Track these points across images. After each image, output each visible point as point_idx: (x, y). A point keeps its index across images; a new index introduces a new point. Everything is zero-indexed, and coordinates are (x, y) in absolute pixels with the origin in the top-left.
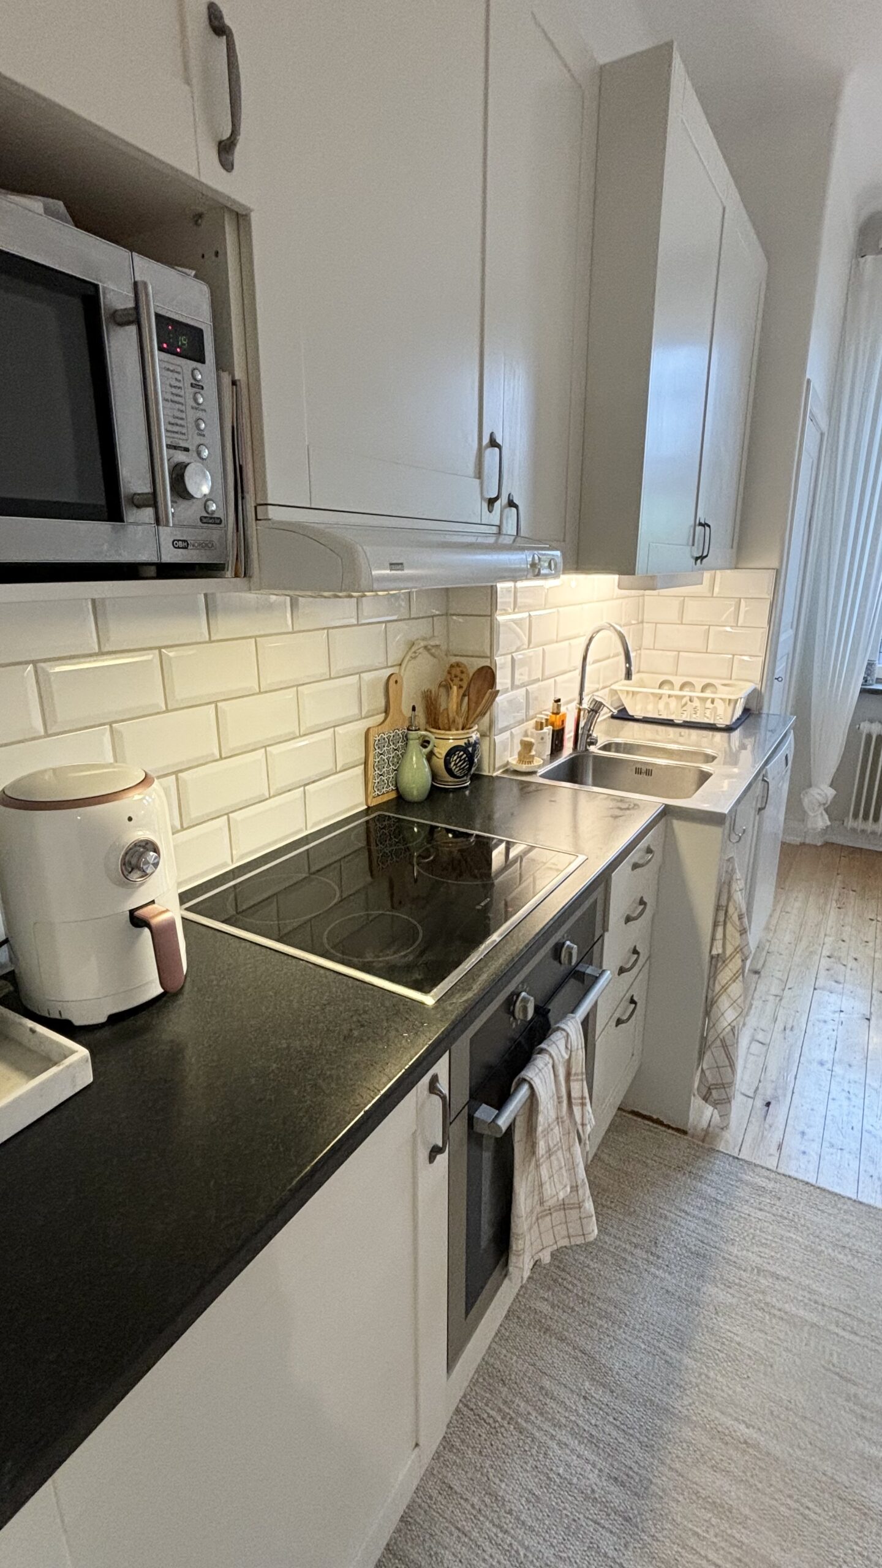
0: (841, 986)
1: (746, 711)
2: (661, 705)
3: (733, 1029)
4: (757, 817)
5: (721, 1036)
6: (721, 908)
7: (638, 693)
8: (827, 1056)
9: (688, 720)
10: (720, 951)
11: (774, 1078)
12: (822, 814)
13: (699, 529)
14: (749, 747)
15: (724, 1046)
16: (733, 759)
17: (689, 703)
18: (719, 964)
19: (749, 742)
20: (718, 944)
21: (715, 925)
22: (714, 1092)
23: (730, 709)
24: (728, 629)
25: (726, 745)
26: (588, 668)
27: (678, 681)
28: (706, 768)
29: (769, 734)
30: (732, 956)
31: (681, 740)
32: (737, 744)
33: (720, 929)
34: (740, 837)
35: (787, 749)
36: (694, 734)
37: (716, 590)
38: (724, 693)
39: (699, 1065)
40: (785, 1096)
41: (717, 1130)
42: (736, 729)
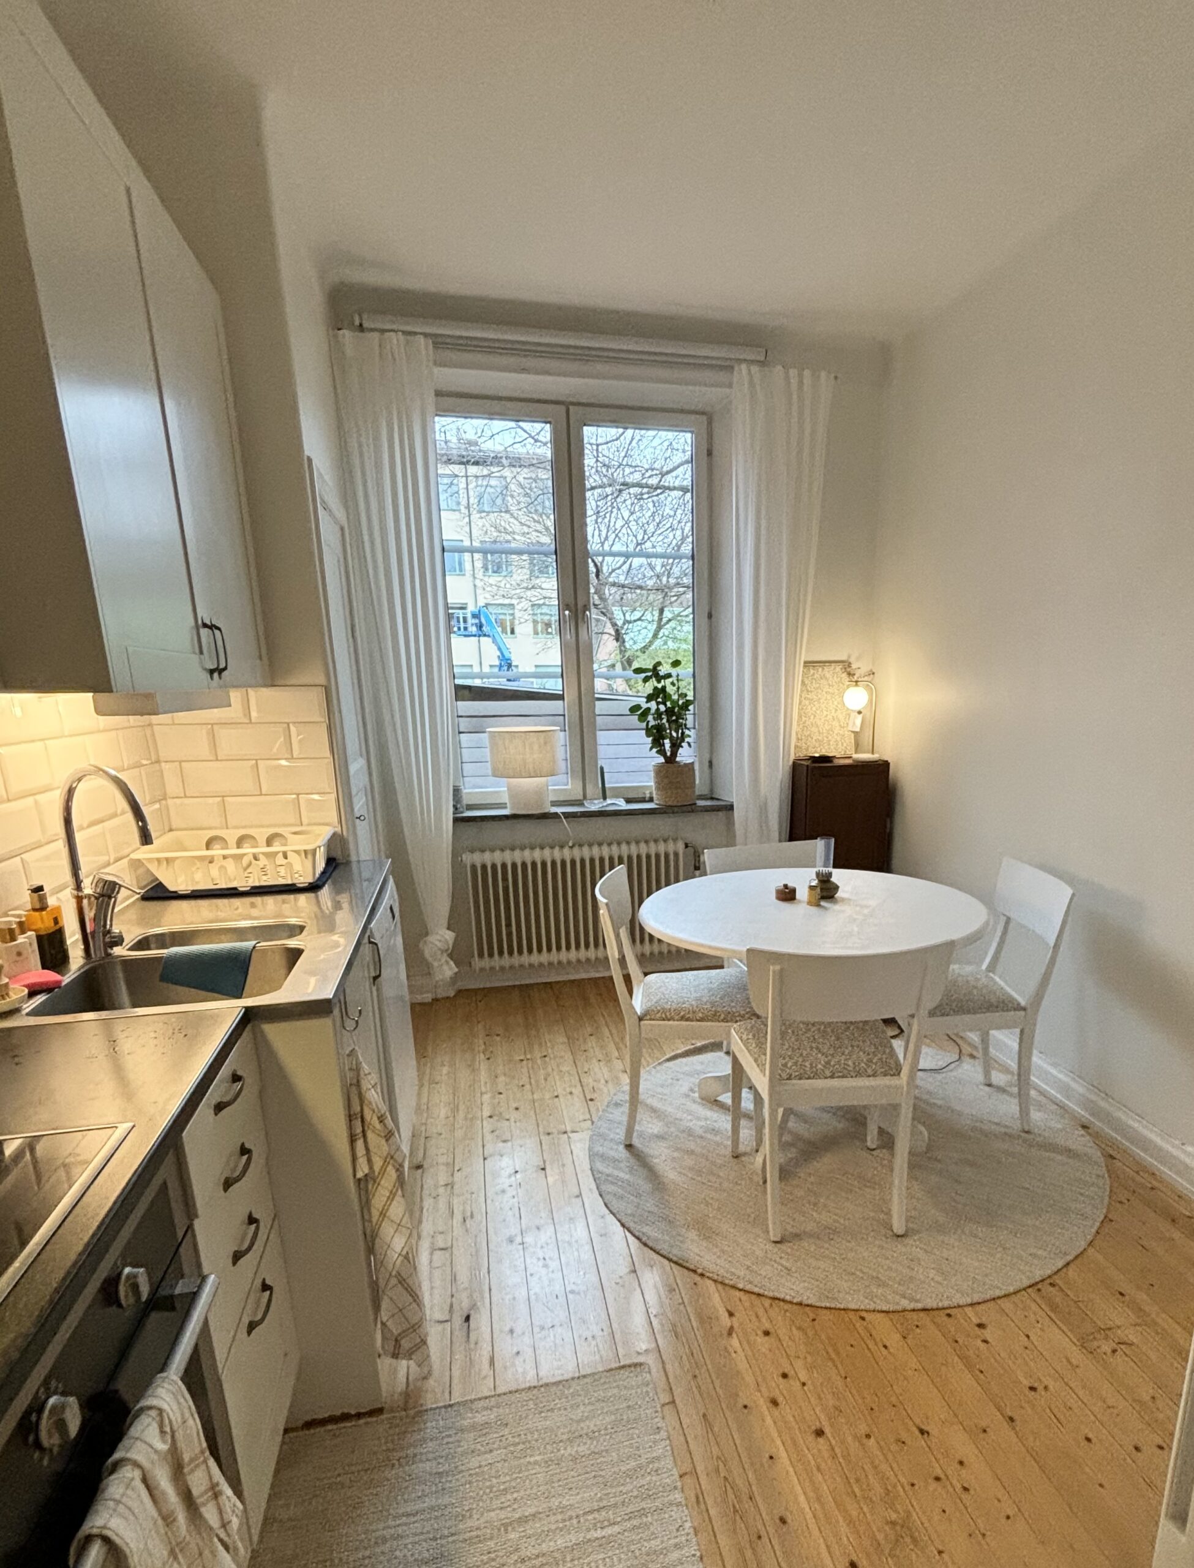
0: (509, 1144)
1: (331, 861)
2: (214, 870)
3: (406, 1257)
4: (374, 989)
5: (394, 1273)
6: (355, 1118)
7: (174, 859)
8: (514, 1230)
9: (257, 884)
10: (366, 1171)
11: (466, 1285)
12: (447, 962)
13: (204, 632)
14: (345, 905)
15: (402, 1281)
16: (328, 925)
17: (254, 862)
18: (370, 1186)
19: (344, 899)
20: (362, 1162)
21: (352, 1140)
22: (403, 1342)
23: (308, 863)
24: (283, 762)
25: (315, 909)
26: (79, 837)
27: (232, 836)
28: (293, 943)
29: (365, 884)
30: (383, 1170)
31: (254, 912)
32: (329, 904)
33: (360, 1144)
34: (357, 1022)
35: (389, 899)
36: (270, 901)
37: (254, 714)
38: (297, 843)
39: (376, 1319)
40: (483, 1298)
41: (419, 1384)
42: (323, 885)
